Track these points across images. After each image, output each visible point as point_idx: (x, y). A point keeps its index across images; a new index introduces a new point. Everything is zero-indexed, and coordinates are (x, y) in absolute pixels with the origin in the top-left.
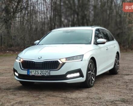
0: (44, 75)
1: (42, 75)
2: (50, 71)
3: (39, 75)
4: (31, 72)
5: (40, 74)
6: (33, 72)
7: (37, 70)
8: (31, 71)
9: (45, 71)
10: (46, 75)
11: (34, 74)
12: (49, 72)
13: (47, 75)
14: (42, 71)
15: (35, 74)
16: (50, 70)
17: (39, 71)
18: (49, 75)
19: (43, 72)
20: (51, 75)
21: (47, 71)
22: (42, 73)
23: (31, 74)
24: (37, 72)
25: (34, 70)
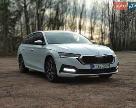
0: (106, 68)
1: (104, 68)
3: (102, 68)
6: (96, 66)
7: (99, 64)
9: (106, 64)
11: (97, 68)
12: (109, 65)
13: (108, 67)
14: (104, 64)
16: (110, 63)
17: (102, 65)
20: (110, 67)
23: (94, 68)
24: (99, 66)
25: (97, 65)
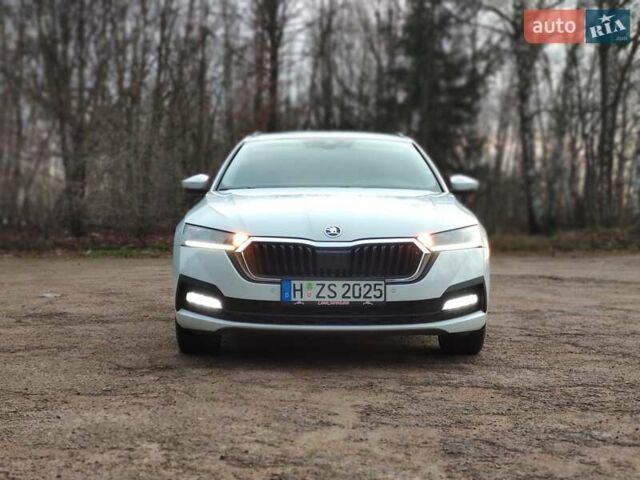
0: (361, 299)
1: (352, 299)
2: (386, 284)
3: (339, 300)
4: (301, 290)
5: (344, 297)
6: (309, 291)
7: (327, 283)
8: (298, 287)
9: (362, 283)
10: (368, 301)
11: (313, 298)
12: (382, 288)
13: (374, 300)
14: (351, 283)
15: (318, 297)
16: (388, 280)
17: (339, 286)
18: (382, 299)
19: (357, 288)
20: (388, 300)
21: (372, 283)
22: (350, 294)
23: (298, 299)
24: (326, 288)
25: (314, 283)
